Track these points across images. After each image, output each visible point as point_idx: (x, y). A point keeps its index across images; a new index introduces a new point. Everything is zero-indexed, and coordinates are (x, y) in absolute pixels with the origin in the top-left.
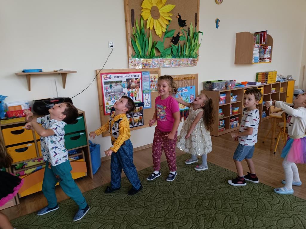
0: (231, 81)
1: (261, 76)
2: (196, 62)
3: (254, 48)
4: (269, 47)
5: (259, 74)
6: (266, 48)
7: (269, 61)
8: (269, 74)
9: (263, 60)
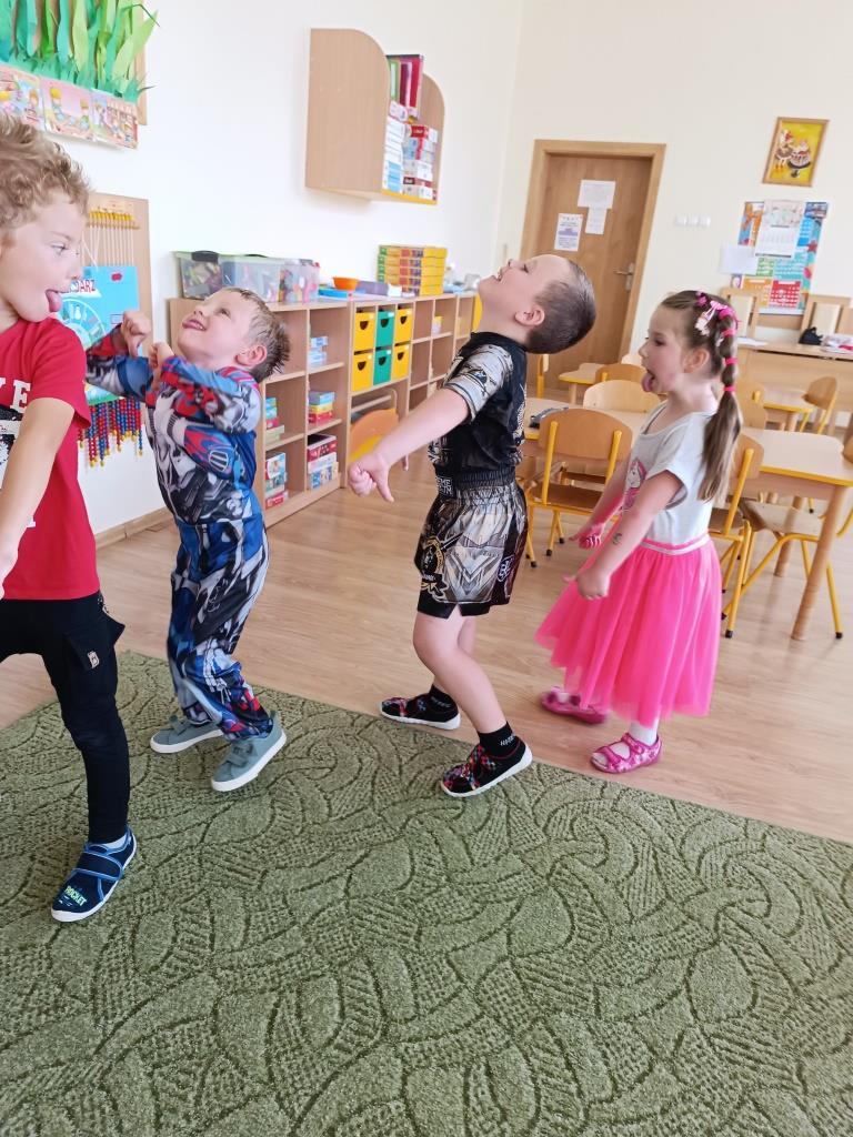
0: (303, 262)
1: (396, 260)
2: (135, 126)
3: (389, 119)
4: (432, 134)
5: (389, 251)
6: (421, 136)
7: (431, 198)
8: (425, 254)
9: (412, 186)
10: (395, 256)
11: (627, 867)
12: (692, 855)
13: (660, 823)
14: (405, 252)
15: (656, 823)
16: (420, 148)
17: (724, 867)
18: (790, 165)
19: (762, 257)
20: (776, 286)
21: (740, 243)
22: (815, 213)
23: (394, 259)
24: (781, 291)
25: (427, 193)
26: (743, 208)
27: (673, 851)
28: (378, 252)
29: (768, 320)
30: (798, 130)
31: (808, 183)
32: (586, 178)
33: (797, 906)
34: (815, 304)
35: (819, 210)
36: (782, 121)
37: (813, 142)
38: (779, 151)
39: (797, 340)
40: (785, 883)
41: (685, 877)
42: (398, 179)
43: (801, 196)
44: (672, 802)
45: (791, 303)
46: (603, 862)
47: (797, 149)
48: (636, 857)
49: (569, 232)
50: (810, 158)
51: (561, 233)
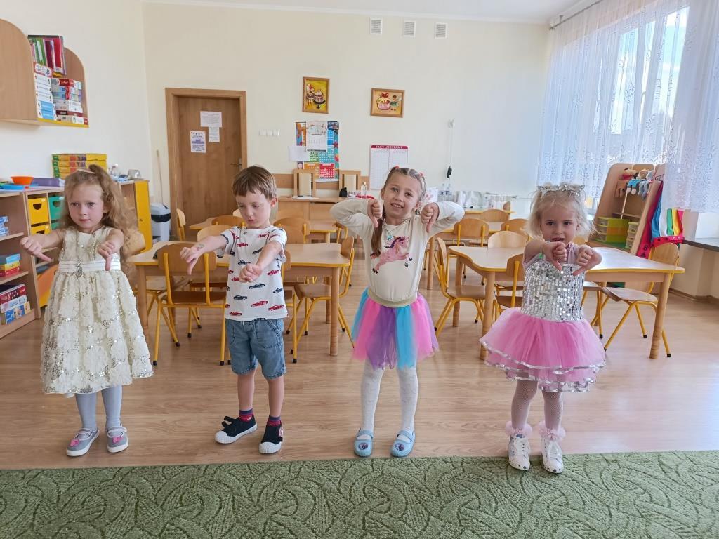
3: (35, 74)
4: (77, 85)
5: (61, 158)
6: (68, 85)
7: (83, 123)
8: (87, 159)
9: (66, 116)
10: (65, 161)
11: (214, 512)
12: (255, 492)
13: (239, 480)
14: (72, 157)
15: (236, 480)
16: (68, 93)
17: (274, 493)
18: (315, 102)
19: (311, 152)
20: (322, 167)
21: (298, 144)
22: (333, 127)
23: (65, 163)
24: (325, 170)
25: (80, 120)
26: (295, 126)
27: (245, 494)
28: (52, 159)
29: (321, 186)
30: (315, 84)
31: (326, 112)
32: (203, 110)
33: (313, 501)
34: (343, 176)
35: (334, 125)
36: (305, 79)
37: (325, 90)
38: (308, 95)
39: (338, 195)
40: (309, 491)
41: (250, 507)
42: (52, 112)
43: (325, 118)
44: (248, 465)
45: (331, 176)
46: (199, 514)
47: (317, 94)
48: (221, 505)
49: (198, 141)
50: (324, 99)
51: (193, 142)
